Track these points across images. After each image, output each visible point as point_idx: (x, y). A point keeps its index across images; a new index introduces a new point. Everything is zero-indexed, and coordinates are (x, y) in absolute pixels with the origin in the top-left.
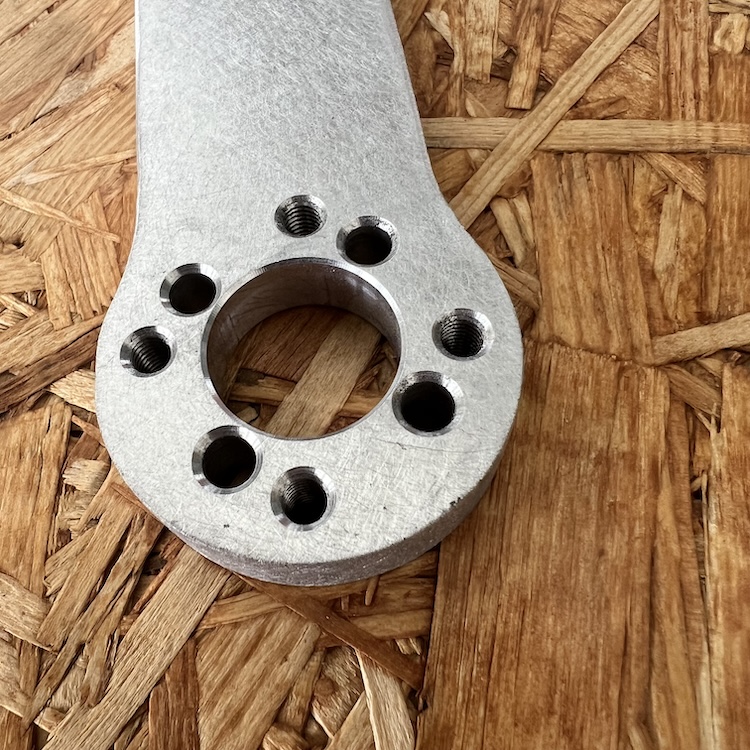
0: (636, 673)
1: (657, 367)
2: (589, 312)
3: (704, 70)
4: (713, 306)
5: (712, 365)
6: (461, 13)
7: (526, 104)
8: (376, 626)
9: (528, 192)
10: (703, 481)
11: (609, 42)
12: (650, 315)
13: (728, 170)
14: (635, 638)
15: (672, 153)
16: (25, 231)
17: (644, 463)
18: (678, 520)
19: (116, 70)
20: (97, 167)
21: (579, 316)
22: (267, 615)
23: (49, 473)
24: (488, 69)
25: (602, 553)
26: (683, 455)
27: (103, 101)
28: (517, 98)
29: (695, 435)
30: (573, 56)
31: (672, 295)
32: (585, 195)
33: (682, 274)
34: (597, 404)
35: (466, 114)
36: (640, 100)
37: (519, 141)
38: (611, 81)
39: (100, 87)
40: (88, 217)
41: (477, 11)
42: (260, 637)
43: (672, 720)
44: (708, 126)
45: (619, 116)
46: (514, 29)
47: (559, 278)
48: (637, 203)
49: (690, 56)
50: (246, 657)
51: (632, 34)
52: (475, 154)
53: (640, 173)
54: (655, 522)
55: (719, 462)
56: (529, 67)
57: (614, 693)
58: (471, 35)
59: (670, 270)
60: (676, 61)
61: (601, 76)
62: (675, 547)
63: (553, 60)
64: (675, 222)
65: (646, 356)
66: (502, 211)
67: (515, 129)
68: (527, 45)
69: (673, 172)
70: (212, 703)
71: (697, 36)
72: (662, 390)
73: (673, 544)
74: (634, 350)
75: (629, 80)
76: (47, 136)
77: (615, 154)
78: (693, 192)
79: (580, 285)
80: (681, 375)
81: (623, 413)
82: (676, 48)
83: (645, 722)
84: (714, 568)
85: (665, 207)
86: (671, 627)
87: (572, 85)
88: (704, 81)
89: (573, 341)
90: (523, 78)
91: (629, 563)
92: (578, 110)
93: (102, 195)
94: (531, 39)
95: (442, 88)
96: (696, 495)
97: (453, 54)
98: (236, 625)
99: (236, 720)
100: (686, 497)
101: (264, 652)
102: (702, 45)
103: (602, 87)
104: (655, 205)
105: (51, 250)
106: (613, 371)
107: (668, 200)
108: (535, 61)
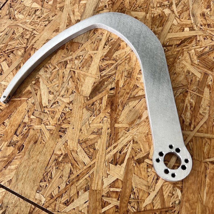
0: (199, 190)
1: (204, 163)
2: (198, 156)
3: (212, 127)
4: (209, 157)
5: (208, 163)
6: (185, 115)
7: (192, 130)
8: (178, 185)
9: (192, 141)
10: (206, 174)
11: (202, 122)
12: (203, 157)
13: (213, 141)
14: (200, 187)
15: (207, 138)
16: (138, 141)
17: (202, 172)
18: (204, 177)
19: (144, 119)
20: (144, 133)
21: (197, 157)
22: (169, 184)
23: (146, 170)
24: (188, 124)
25: (197, 180)
26: (205, 171)
27: (143, 123)
28: (192, 129)
29: (206, 169)
30: (198, 123)
31: (206, 155)
32: (198, 142)
33: (207, 153)
34: (198, 166)
35: (186, 131)
36: (205, 130)
37: (192, 135)
38: (202, 128)
39: (143, 121)
40: (144, 140)
41: (187, 115)
42: (168, 186)
43: (202, 194)
44: (211, 135)
45: (202, 133)
46: (192, 118)
47: (195, 152)
48: (203, 144)
49: (210, 125)
50: (167, 187)
51: (205, 121)
52: (187, 136)
53: (204, 140)
54: (202, 177)
55: (208, 172)
56: (193, 124)
57: (198, 191)
58: (186, 119)
59: (206, 152)
60: (209, 126)
61: (201, 127)
62: (203, 180)
63: (196, 124)
64: (207, 147)
65: (203, 161)
66: (190, 144)
67: (191, 133)
68: (193, 121)
69: (207, 141)
70: (164, 191)
71: (212, 122)
72: (204, 165)
73: (203, 179)
74: (202, 161)
75: (204, 128)
76: (137, 128)
77: (201, 138)
78: (209, 143)
79: (197, 153)
80: (206, 164)
81: (200, 167)
82: (209, 124)
83: (200, 194)
84: (207, 182)
85: (206, 145)
86: (203, 186)
87: (198, 128)
88: (212, 129)
89: (196, 159)
90: (192, 126)
91: (200, 181)
92: (198, 131)
93: (146, 137)
94: (193, 120)
95: (183, 126)
96: (206, 175)
97: (184, 121)
98: (166, 185)
99: (167, 192)
100: (205, 175)
101: (168, 187)
102: (212, 124)
103: (201, 128)
104: (205, 144)
105: (141, 144)
106: (200, 162)
107: (206, 144)
108: (194, 124)
